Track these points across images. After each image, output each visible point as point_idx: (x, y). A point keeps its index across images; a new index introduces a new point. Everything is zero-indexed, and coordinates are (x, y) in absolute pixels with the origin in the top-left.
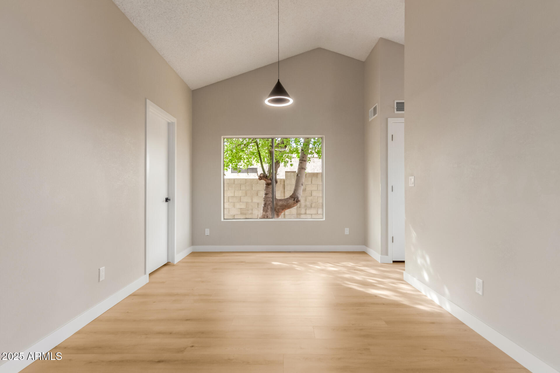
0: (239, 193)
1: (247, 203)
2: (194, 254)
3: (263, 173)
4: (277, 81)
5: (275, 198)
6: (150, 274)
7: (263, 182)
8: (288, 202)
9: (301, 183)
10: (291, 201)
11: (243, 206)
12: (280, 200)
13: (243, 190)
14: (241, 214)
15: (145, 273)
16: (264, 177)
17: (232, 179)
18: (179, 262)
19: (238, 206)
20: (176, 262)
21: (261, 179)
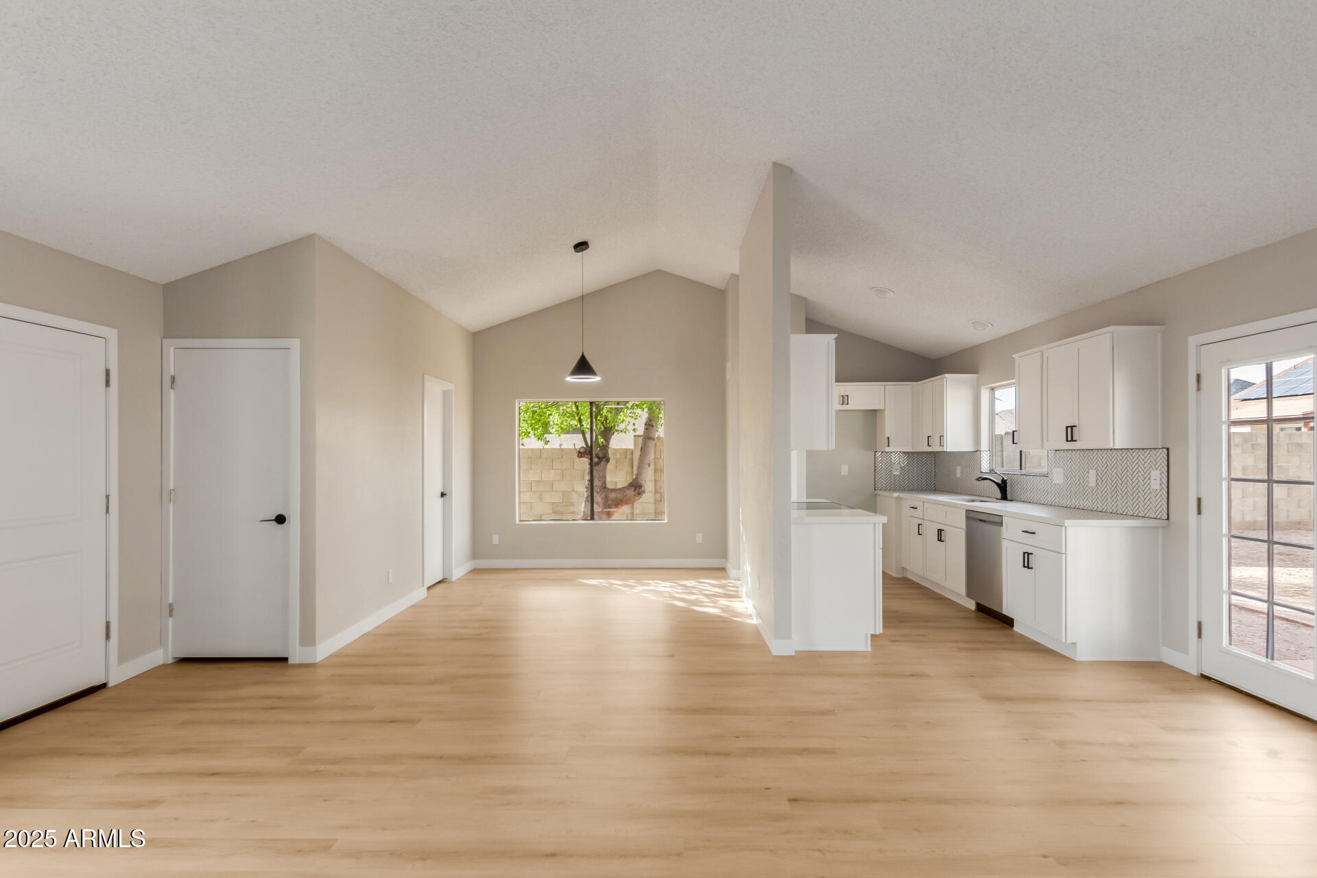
0: (550, 475)
1: (564, 493)
2: (475, 571)
3: (585, 446)
4: (581, 354)
5: (604, 487)
6: (429, 588)
7: (585, 461)
8: (625, 494)
9: (647, 462)
10: (631, 492)
11: (557, 499)
12: (613, 490)
13: (556, 469)
14: (554, 512)
15: (423, 586)
16: (587, 452)
17: (536, 449)
18: (458, 579)
19: (548, 498)
20: (454, 578)
21: (581, 457)
